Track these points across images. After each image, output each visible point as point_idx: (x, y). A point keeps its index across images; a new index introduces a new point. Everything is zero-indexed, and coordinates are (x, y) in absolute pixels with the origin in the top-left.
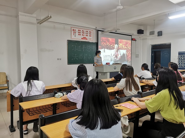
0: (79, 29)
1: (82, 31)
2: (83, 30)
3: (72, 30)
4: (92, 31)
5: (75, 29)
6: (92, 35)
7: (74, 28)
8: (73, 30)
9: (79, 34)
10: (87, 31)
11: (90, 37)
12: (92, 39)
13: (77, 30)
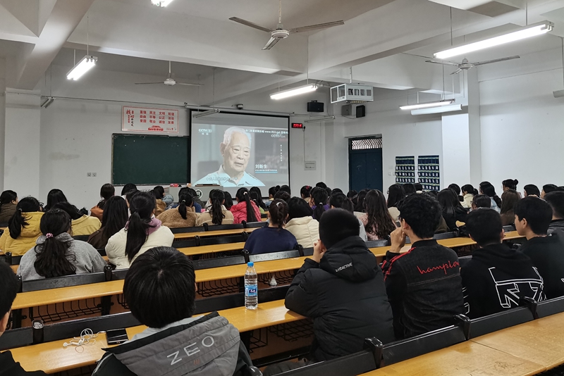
0: (143, 110)
1: (151, 112)
2: (153, 110)
3: (125, 112)
4: (176, 113)
5: (131, 109)
6: (175, 121)
7: (129, 109)
8: (128, 112)
9: (141, 121)
10: (164, 113)
11: (171, 126)
12: (174, 129)
13: (137, 111)
